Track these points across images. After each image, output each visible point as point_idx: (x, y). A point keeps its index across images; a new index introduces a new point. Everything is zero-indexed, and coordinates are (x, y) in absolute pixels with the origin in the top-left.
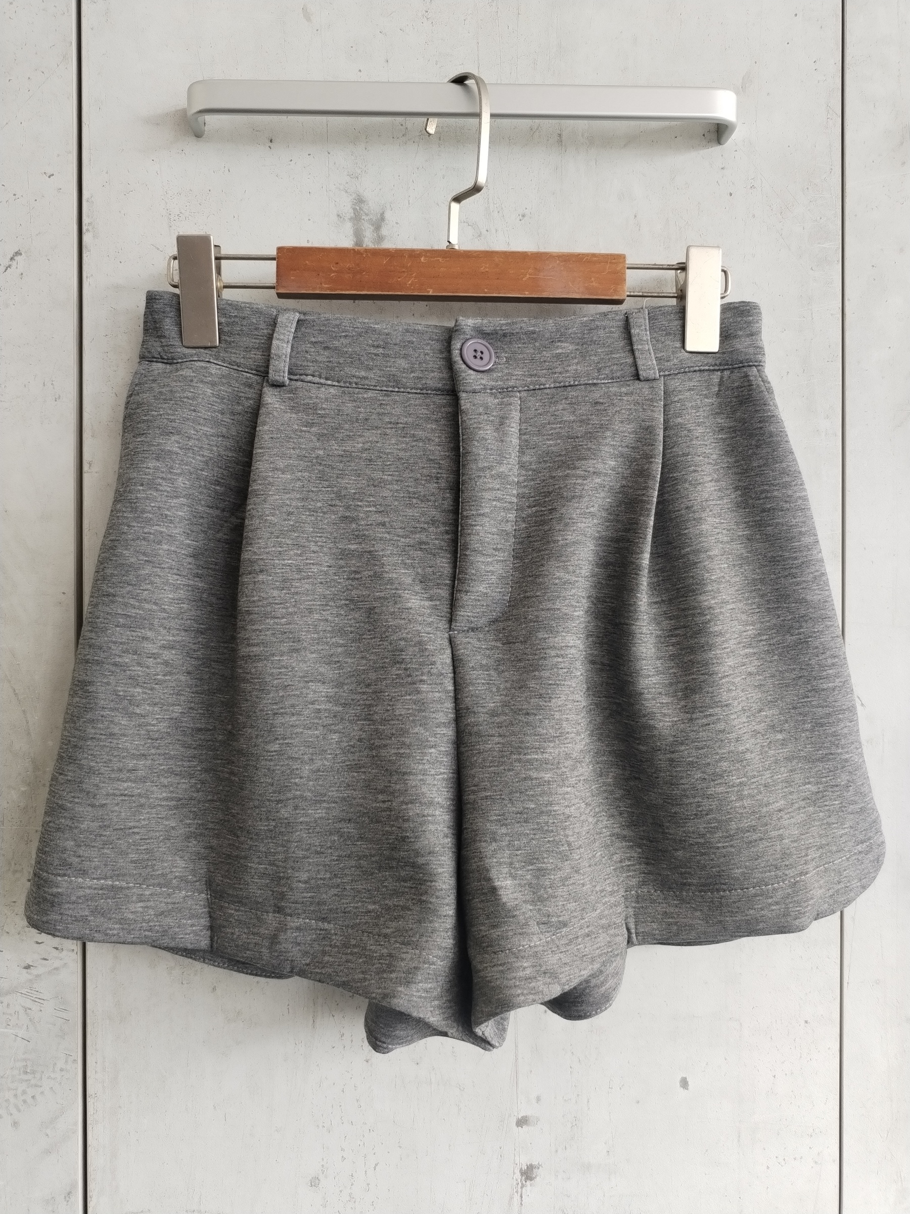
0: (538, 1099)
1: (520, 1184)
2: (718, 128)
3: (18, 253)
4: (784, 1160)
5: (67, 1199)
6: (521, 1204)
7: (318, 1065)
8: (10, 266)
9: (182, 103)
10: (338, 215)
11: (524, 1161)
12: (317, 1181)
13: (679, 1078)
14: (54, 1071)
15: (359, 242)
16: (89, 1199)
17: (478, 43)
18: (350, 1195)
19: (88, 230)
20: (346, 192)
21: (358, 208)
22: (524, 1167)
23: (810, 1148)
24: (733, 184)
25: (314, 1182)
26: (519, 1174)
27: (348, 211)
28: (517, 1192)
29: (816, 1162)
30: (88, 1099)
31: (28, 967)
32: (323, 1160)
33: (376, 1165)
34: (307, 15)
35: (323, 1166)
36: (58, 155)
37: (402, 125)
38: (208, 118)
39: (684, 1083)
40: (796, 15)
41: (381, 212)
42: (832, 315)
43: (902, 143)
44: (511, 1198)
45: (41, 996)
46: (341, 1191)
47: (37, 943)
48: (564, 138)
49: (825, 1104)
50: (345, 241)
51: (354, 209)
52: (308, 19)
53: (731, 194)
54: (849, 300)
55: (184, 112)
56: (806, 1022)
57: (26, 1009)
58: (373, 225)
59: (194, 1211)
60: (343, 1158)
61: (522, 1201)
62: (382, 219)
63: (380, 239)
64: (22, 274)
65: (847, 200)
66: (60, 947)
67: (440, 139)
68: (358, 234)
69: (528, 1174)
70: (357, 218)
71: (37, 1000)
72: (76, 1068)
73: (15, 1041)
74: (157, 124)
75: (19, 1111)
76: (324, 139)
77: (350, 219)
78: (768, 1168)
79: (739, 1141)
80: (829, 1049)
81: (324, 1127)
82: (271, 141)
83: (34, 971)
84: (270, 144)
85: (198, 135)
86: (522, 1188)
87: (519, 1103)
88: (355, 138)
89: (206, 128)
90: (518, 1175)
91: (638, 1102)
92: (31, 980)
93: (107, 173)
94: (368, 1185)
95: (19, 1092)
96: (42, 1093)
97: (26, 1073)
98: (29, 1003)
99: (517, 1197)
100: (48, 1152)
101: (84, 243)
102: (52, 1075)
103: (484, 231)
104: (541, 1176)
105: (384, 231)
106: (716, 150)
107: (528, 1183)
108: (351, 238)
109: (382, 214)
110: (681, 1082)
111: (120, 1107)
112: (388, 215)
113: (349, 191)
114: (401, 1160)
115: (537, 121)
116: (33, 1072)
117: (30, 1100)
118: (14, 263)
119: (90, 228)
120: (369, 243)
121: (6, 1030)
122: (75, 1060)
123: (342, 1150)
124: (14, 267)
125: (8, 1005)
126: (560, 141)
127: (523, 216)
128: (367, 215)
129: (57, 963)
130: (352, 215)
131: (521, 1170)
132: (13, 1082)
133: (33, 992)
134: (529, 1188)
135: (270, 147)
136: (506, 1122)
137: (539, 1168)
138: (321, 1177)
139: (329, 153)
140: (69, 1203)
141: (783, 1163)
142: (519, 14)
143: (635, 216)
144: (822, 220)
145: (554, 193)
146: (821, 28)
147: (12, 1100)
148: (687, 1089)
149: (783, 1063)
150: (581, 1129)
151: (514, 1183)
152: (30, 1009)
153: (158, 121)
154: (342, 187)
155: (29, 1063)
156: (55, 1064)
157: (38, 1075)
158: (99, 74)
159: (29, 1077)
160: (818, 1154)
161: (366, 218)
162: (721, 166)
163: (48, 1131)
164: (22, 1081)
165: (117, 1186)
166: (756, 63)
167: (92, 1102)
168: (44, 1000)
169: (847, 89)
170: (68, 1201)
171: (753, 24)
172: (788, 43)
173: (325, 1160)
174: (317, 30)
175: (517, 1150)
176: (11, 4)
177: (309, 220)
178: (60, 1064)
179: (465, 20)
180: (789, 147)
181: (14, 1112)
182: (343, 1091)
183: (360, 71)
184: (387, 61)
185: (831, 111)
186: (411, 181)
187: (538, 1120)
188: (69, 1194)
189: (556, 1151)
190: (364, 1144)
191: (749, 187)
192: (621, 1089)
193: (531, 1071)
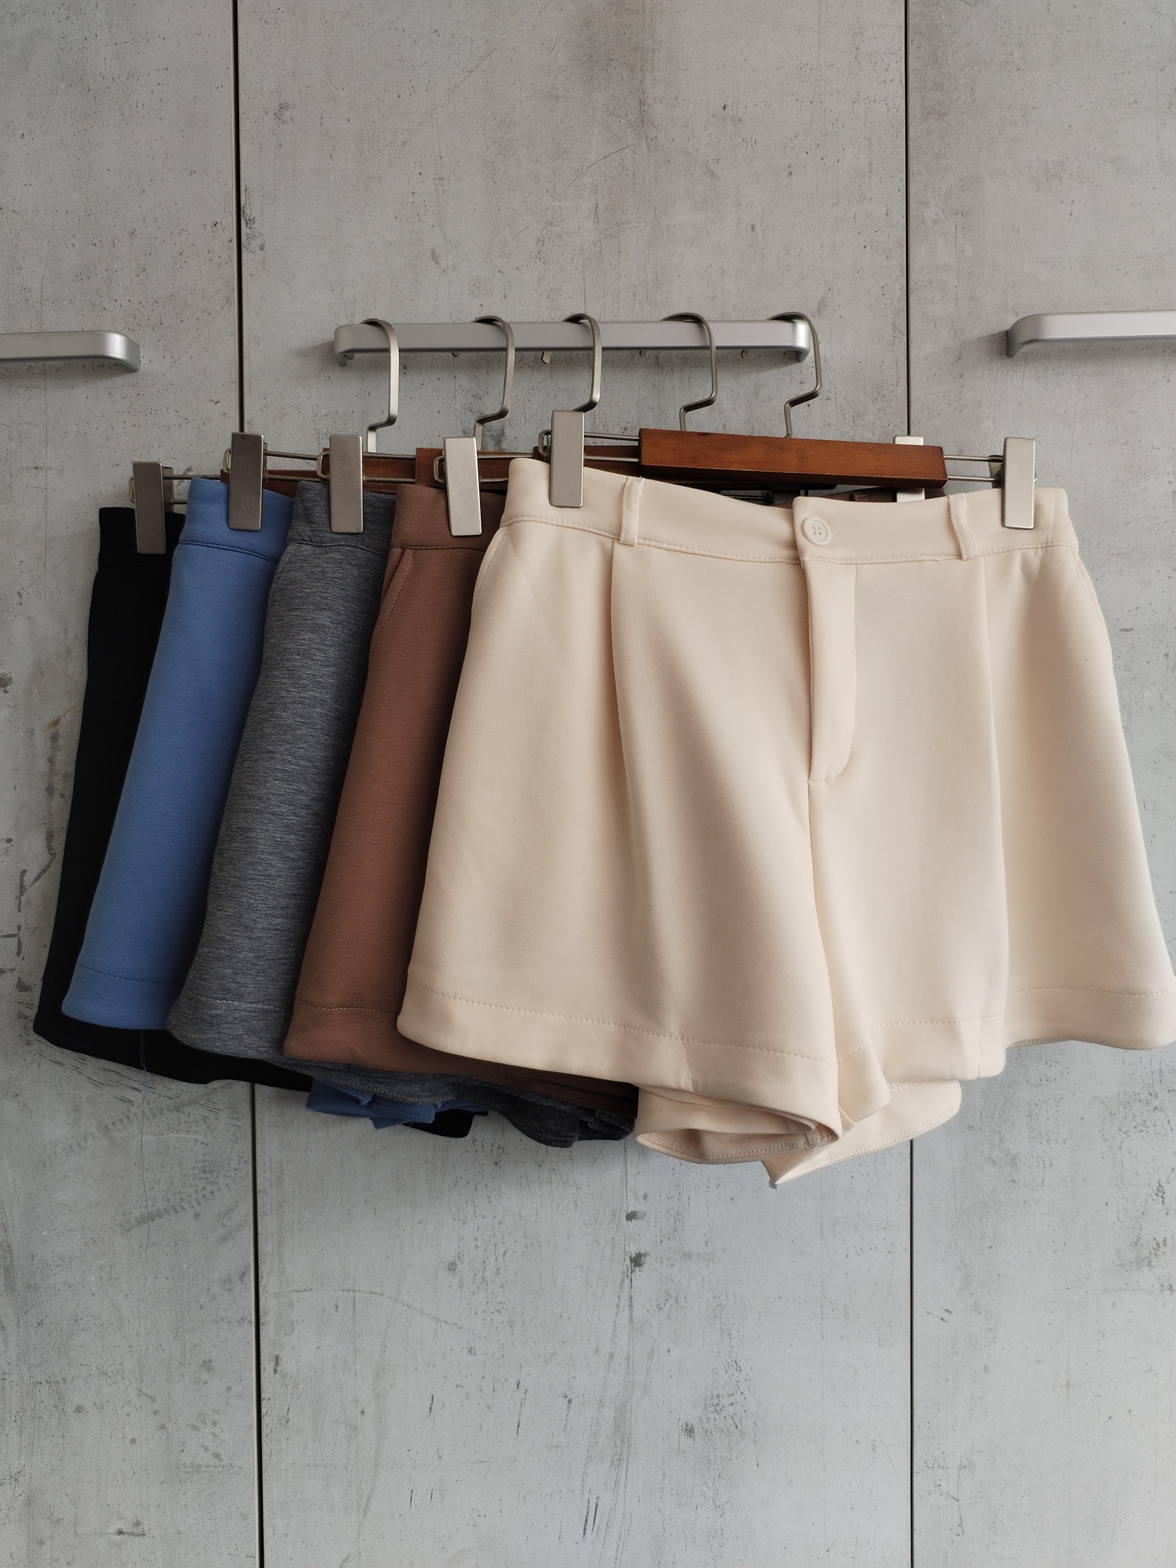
0: (645, 1197)
1: (630, 1269)
2: (795, 352)
4: (861, 1249)
5: (242, 1279)
6: (631, 1287)
7: (454, 1167)
9: (330, 342)
11: (633, 1249)
12: (454, 1266)
14: (229, 1171)
17: (584, 279)
20: (471, 411)
22: (634, 1255)
23: (884, 1239)
25: (452, 1267)
28: (627, 1276)
29: (889, 1252)
30: (258, 1195)
32: (459, 1247)
33: (505, 1252)
34: (435, 259)
35: (459, 1253)
36: (223, 385)
40: (865, 247)
41: (502, 428)
43: (960, 358)
44: (623, 1282)
45: (217, 1107)
46: (475, 1275)
48: (660, 360)
49: (897, 1201)
52: (437, 262)
57: (204, 1118)
58: (494, 440)
59: (349, 1290)
60: (477, 1247)
61: (632, 1284)
62: (502, 433)
65: (912, 409)
67: (552, 365)
69: (637, 1261)
71: (213, 1110)
72: (248, 1168)
73: (195, 1145)
74: (308, 356)
75: (200, 1204)
76: (452, 366)
78: (847, 1256)
79: (821, 1233)
80: (901, 1153)
81: (459, 1219)
82: (405, 368)
84: (405, 370)
85: (343, 363)
86: (632, 1273)
87: (628, 1200)
88: (478, 366)
90: (628, 1262)
91: (732, 1199)
92: (209, 1093)
93: (265, 399)
94: (498, 1269)
95: (200, 1188)
96: (219, 1189)
97: (205, 1172)
98: (206, 1113)
99: (627, 1281)
100: (225, 1239)
102: (228, 1174)
104: (648, 1262)
105: (504, 444)
106: (794, 368)
107: (637, 1269)
109: (503, 430)
111: (285, 1201)
112: (507, 430)
113: (473, 409)
114: (527, 1247)
116: (211, 1171)
117: (208, 1195)
121: (187, 1136)
122: (245, 1161)
123: (476, 1239)
125: (189, 1114)
126: (658, 362)
128: (489, 431)
131: (630, 1258)
132: (194, 1180)
133: (210, 1103)
134: (637, 1273)
135: (404, 373)
136: (617, 1216)
137: (646, 1256)
138: (458, 1263)
139: (455, 377)
140: (243, 1282)
141: (860, 1252)
142: (620, 253)
143: (724, 427)
144: (890, 427)
145: (652, 409)
146: (888, 257)
147: (194, 1195)
148: (776, 1188)
149: (860, 1165)
150: (683, 1222)
151: (625, 1269)
152: (208, 1118)
153: (307, 353)
154: (467, 407)
155: (207, 1164)
156: (230, 1165)
157: (215, 1174)
158: (257, 314)
159: (208, 1175)
160: (892, 1245)
161: (489, 434)
162: (800, 381)
163: (225, 1221)
164: (201, 1179)
165: (284, 1268)
166: (830, 290)
167: (261, 1197)
168: (219, 1110)
169: (911, 311)
170: (242, 1281)
171: (827, 256)
172: (858, 272)
173: (461, 1248)
174: (444, 271)
175: (627, 1240)
176: (181, 254)
177: (439, 436)
178: (234, 1165)
179: (573, 259)
180: (860, 362)
181: (195, 1205)
182: (476, 1189)
183: (482, 305)
184: (505, 297)
185: (897, 331)
186: (527, 400)
187: (645, 1214)
188: (243, 1274)
189: (661, 1241)
190: (494, 1235)
191: (825, 399)
192: (717, 1188)
193: (639, 1173)
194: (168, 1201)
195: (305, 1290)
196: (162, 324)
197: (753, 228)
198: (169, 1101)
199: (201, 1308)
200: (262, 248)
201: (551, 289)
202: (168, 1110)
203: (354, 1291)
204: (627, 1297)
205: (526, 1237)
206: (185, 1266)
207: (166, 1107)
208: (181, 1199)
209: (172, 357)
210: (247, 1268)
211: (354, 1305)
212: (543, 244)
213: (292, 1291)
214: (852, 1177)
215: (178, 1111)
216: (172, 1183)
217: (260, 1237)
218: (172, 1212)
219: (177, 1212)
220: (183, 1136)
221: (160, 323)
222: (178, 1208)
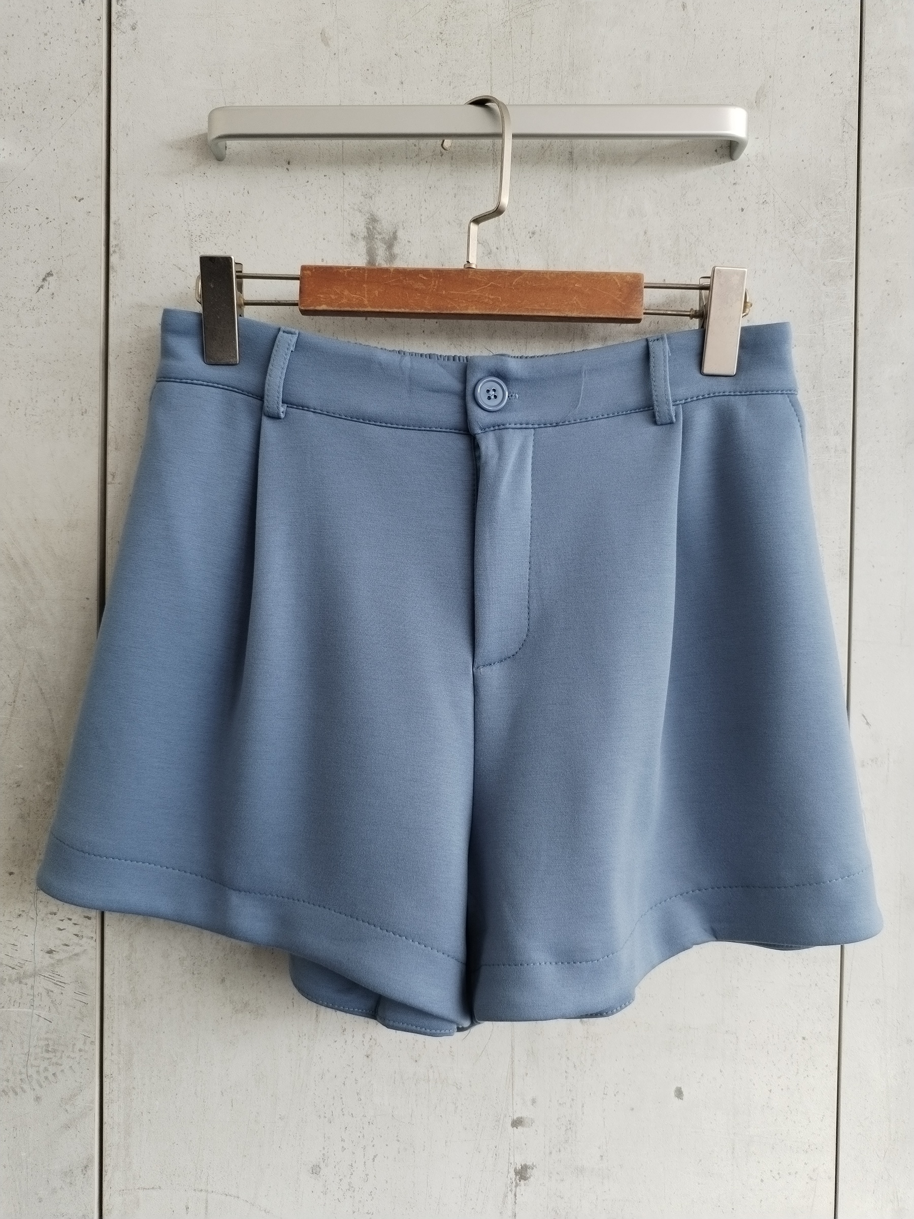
0: (534, 1101)
1: (514, 1183)
2: (730, 144)
3: (50, 274)
4: (779, 1174)
5: (84, 1172)
6: (515, 1203)
8: (42, 287)
9: (203, 128)
10: (352, 235)
11: (519, 1162)
12: (318, 1169)
13: (674, 1088)
14: (73, 1051)
15: (371, 261)
16: (104, 1173)
17: (491, 63)
18: (350, 1184)
19: (114, 252)
20: (360, 211)
21: (371, 227)
22: (519, 1167)
23: (806, 1164)
24: (745, 199)
25: (315, 1170)
26: (514, 1173)
27: (362, 231)
28: (511, 1191)
29: (811, 1179)
30: (104, 1079)
31: (50, 952)
32: (324, 1148)
33: (375, 1156)
34: (325, 40)
35: (324, 1154)
36: (88, 180)
37: (415, 145)
38: (229, 143)
39: (679, 1093)
40: (813, 28)
41: (394, 230)
42: (844, 330)
44: (506, 1196)
45: (62, 980)
46: (341, 1180)
47: (60, 929)
48: (575, 156)
49: (822, 1121)
50: (359, 260)
51: (368, 229)
52: (327, 44)
53: (742, 210)
54: (862, 315)
55: (205, 135)
56: (804, 1038)
57: (49, 992)
58: (385, 244)
59: (201, 1190)
60: (344, 1149)
61: (516, 1199)
62: (394, 237)
63: (392, 257)
64: (53, 294)
65: (862, 214)
66: (80, 934)
67: (452, 159)
68: (371, 253)
69: (522, 1173)
70: (370, 237)
71: (58, 983)
72: (93, 1050)
73: (38, 1021)
75: (41, 1086)
76: (341, 161)
77: (364, 238)
78: (762, 1181)
79: (733, 1152)
80: (827, 1066)
81: (325, 1117)
82: (289, 163)
83: (56, 956)
84: (288, 166)
85: (220, 159)
86: (516, 1186)
87: (515, 1104)
88: (368, 159)
89: (227, 152)
90: (512, 1174)
91: (632, 1109)
92: (53, 965)
93: (133, 196)
94: (367, 1175)
95: (41, 1069)
96: (62, 1071)
97: (48, 1051)
98: (51, 986)
99: (511, 1196)
100: (67, 1127)
101: (111, 264)
102: (72, 1055)
103: (494, 249)
104: (534, 1174)
105: (396, 250)
106: (728, 165)
107: (522, 1182)
108: (365, 256)
109: (395, 233)
110: (676, 1091)
111: (134, 1088)
112: (400, 234)
113: (362, 210)
114: (399, 1152)
115: (549, 141)
116: (55, 1051)
117: (51, 1077)
118: (46, 284)
119: (117, 249)
120: (381, 262)
121: (30, 1010)
122: (92, 1042)
123: (343, 1140)
124: (46, 287)
125: (32, 987)
126: (571, 160)
127: (533, 233)
128: (380, 234)
129: (78, 950)
130: (366, 234)
131: (515, 1170)
132: (36, 1059)
133: (55, 975)
134: (523, 1187)
135: (287, 169)
136: (501, 1122)
137: (533, 1169)
138: (322, 1165)
139: (344, 174)
140: (86, 1176)
141: (777, 1177)
142: (532, 34)
143: (645, 233)
144: (836, 235)
145: (564, 211)
146: (839, 40)
147: (35, 1076)
148: (682, 1099)
149: (779, 1078)
150: (576, 1133)
151: (509, 1182)
152: (52, 991)
153: (181, 146)
154: (356, 207)
155: (51, 1043)
156: (74, 1045)
157: (58, 1054)
158: (127, 101)
159: (51, 1055)
160: (814, 1170)
161: (379, 237)
162: (733, 182)
163: (68, 1107)
164: (44, 1059)
165: (130, 1163)
166: (770, 77)
167: (107, 1082)
168: (65, 983)
169: (864, 102)
170: (85, 1174)
171: (769, 38)
172: (804, 57)
173: (326, 1149)
174: (335, 54)
175: (512, 1149)
176: (46, 34)
177: (324, 239)
178: (79, 1045)
179: (478, 41)
180: (803, 161)
181: (37, 1087)
182: (344, 1084)
183: (375, 93)
184: (402, 83)
185: (846, 124)
186: (423, 200)
187: (533, 1121)
188: (85, 1168)
189: (551, 1153)
190: (364, 1136)
191: (761, 202)
192: (615, 1095)
193: (527, 1074)
194: (8, 1081)
195: (153, 1188)
196: (23, 112)
197: (684, 6)
198: (11, 971)
199: (40, 1202)
200: (133, 28)
201: (454, 74)
202: (10, 981)
203: (207, 1191)
204: (510, 1213)
205: (398, 1141)
206: (23, 1154)
207: (7, 979)
208: (21, 1079)
209: (34, 149)
210: (90, 1160)
211: (206, 1207)
212: (446, 23)
213: (139, 1189)
214: (770, 1091)
215: (20, 982)
216: (12, 1062)
217: (105, 1126)
218: (11, 1094)
219: (16, 1094)
220: (25, 1010)
221: (21, 112)
222: (18, 1090)
